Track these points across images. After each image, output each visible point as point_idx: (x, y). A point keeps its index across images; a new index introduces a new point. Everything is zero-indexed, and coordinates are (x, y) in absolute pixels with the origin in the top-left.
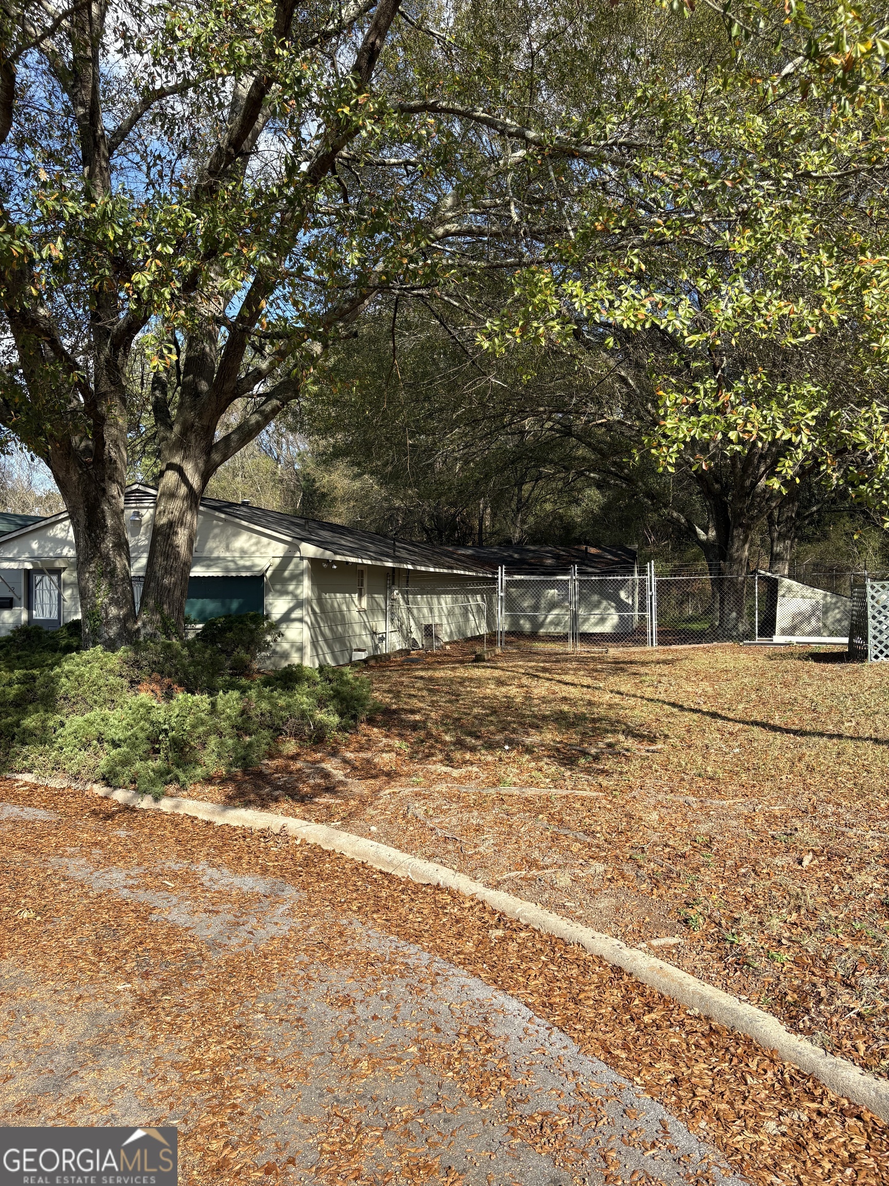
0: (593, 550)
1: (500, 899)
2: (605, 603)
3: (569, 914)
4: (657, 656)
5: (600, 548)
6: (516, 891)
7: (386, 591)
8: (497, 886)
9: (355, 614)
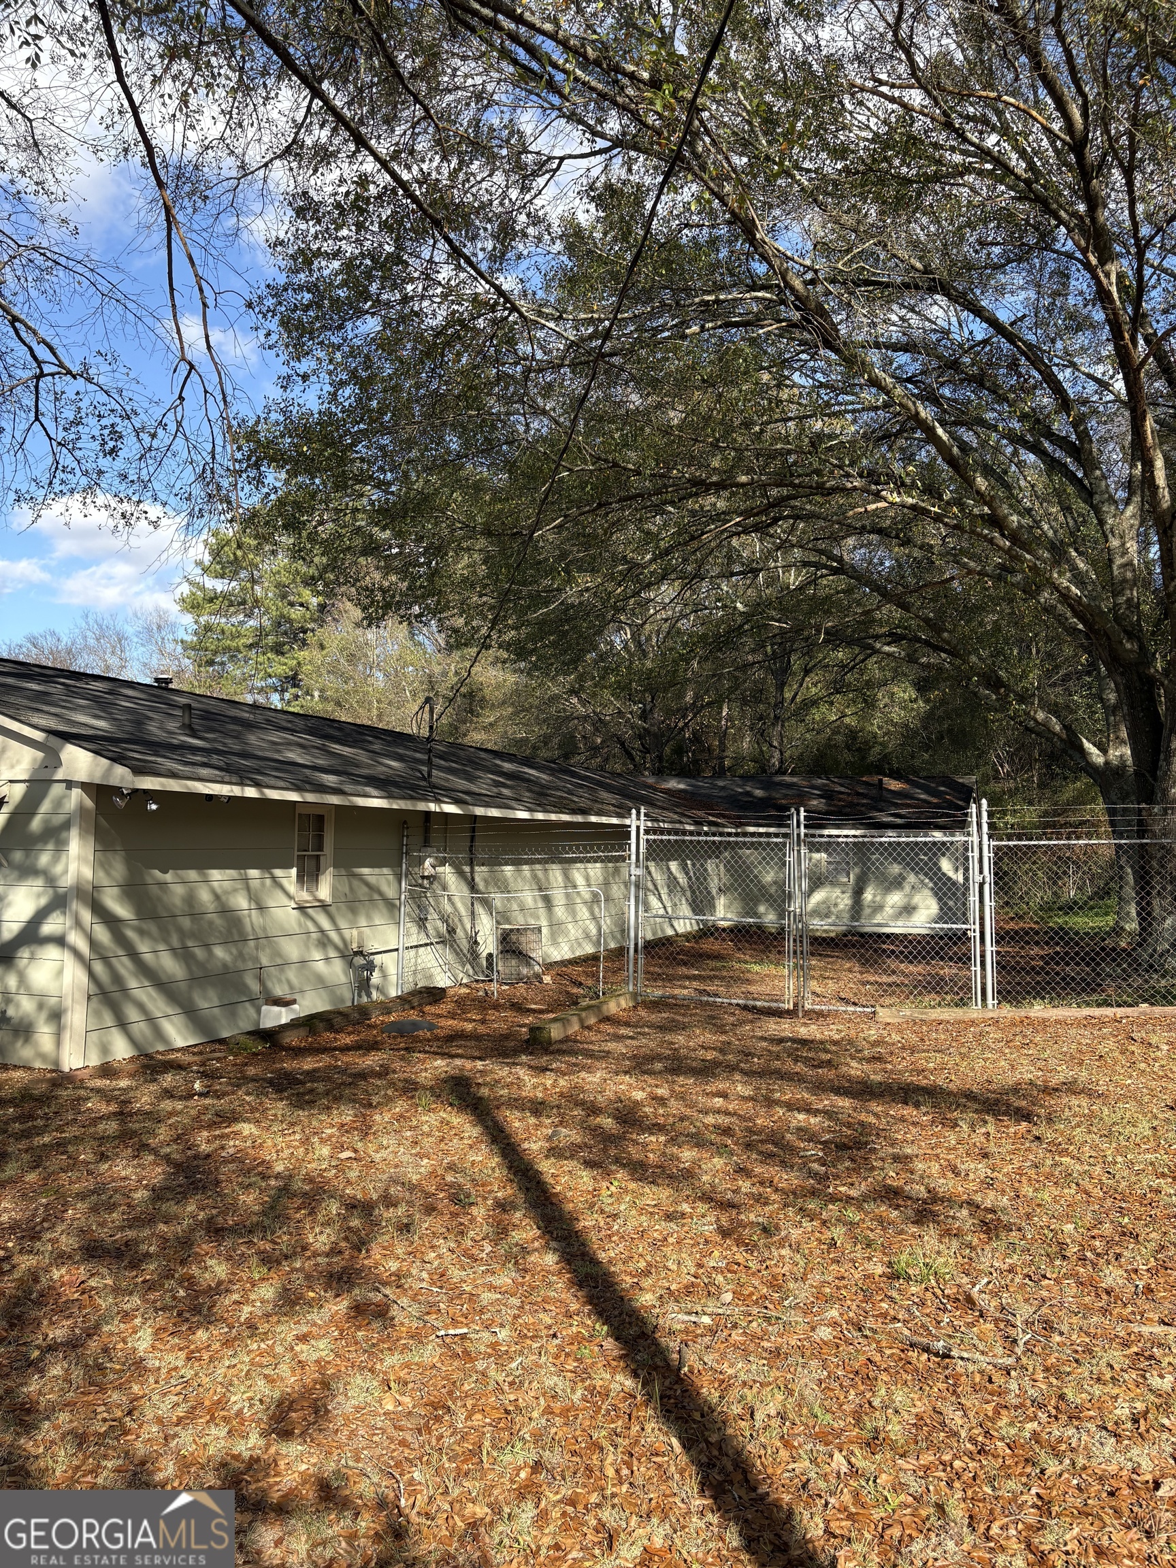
0: (894, 785)
2: (912, 878)
5: (908, 781)
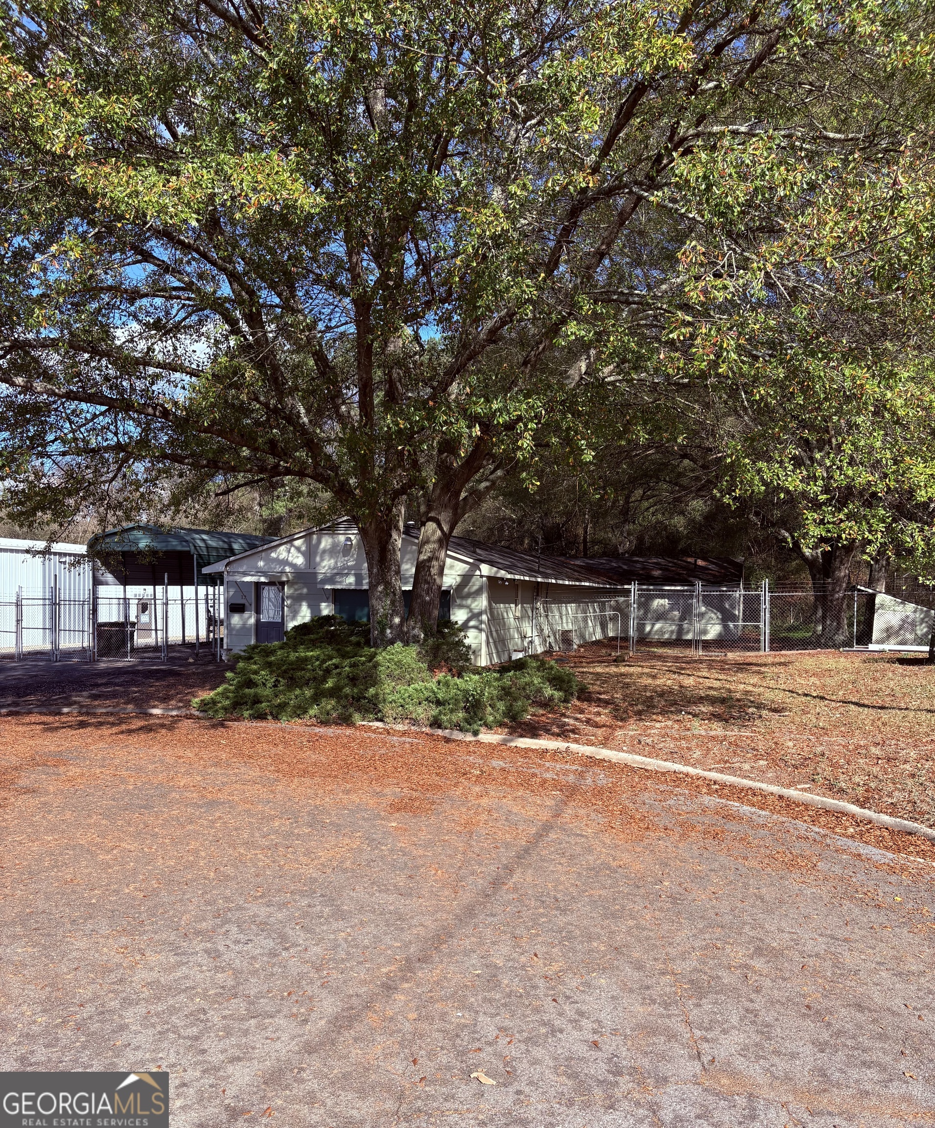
0: (701, 563)
1: (714, 775)
3: (752, 779)
4: (770, 660)
5: (708, 561)
6: (722, 772)
7: (532, 601)
8: (710, 770)
9: (512, 620)
